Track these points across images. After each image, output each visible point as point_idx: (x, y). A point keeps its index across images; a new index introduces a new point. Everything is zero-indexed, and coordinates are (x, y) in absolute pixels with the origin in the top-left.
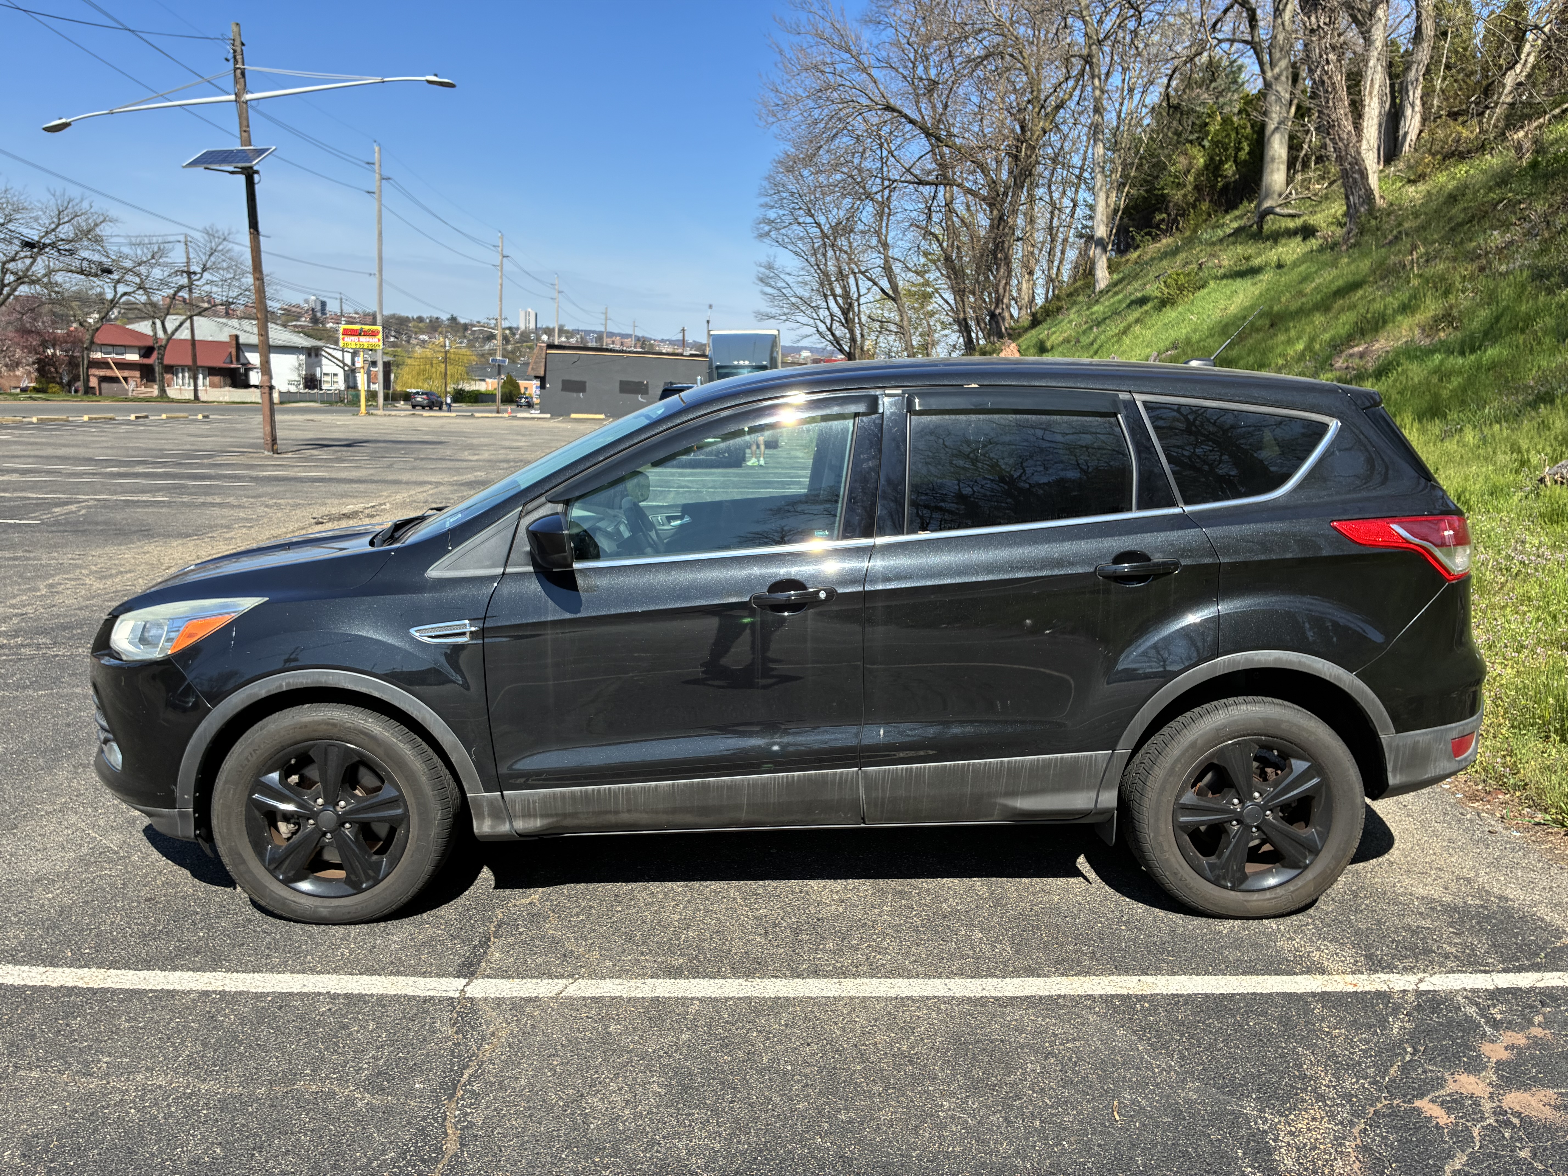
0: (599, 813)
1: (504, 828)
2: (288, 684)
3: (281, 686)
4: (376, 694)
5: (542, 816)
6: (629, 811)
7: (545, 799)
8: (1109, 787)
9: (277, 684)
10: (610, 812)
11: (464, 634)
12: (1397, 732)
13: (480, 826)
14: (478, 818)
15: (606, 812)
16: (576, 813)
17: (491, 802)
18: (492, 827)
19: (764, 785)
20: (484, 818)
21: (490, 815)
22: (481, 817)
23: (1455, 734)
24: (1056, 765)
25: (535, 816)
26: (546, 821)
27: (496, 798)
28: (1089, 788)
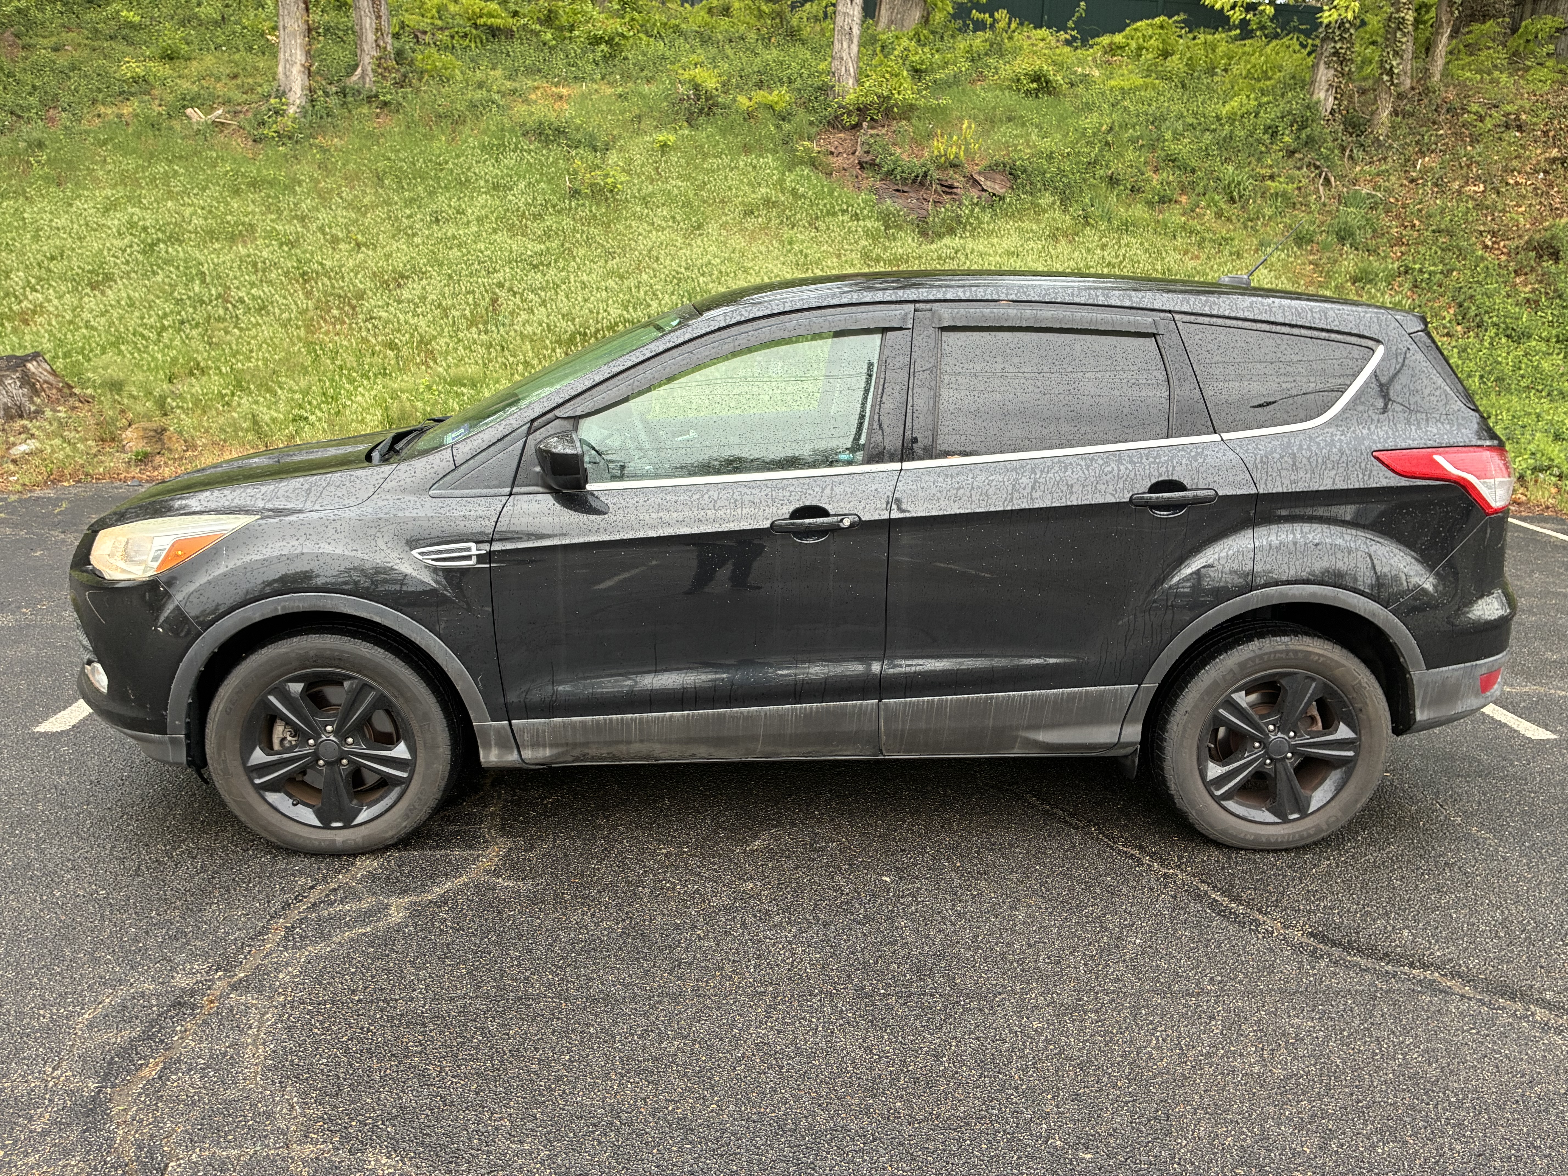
0: (611, 743)
1: (512, 757)
2: (283, 608)
3: (276, 609)
4: (377, 619)
5: (551, 746)
6: (642, 741)
7: (554, 728)
8: (1134, 721)
9: (272, 607)
10: (622, 742)
11: (469, 558)
12: (1428, 669)
13: (487, 756)
14: (484, 748)
15: (618, 742)
16: (588, 743)
17: (498, 731)
18: (499, 756)
19: (782, 716)
20: (491, 747)
21: (496, 745)
22: (488, 746)
23: (1484, 670)
24: (1080, 699)
25: (544, 746)
26: (555, 751)
27: (503, 726)
28: (1112, 721)
